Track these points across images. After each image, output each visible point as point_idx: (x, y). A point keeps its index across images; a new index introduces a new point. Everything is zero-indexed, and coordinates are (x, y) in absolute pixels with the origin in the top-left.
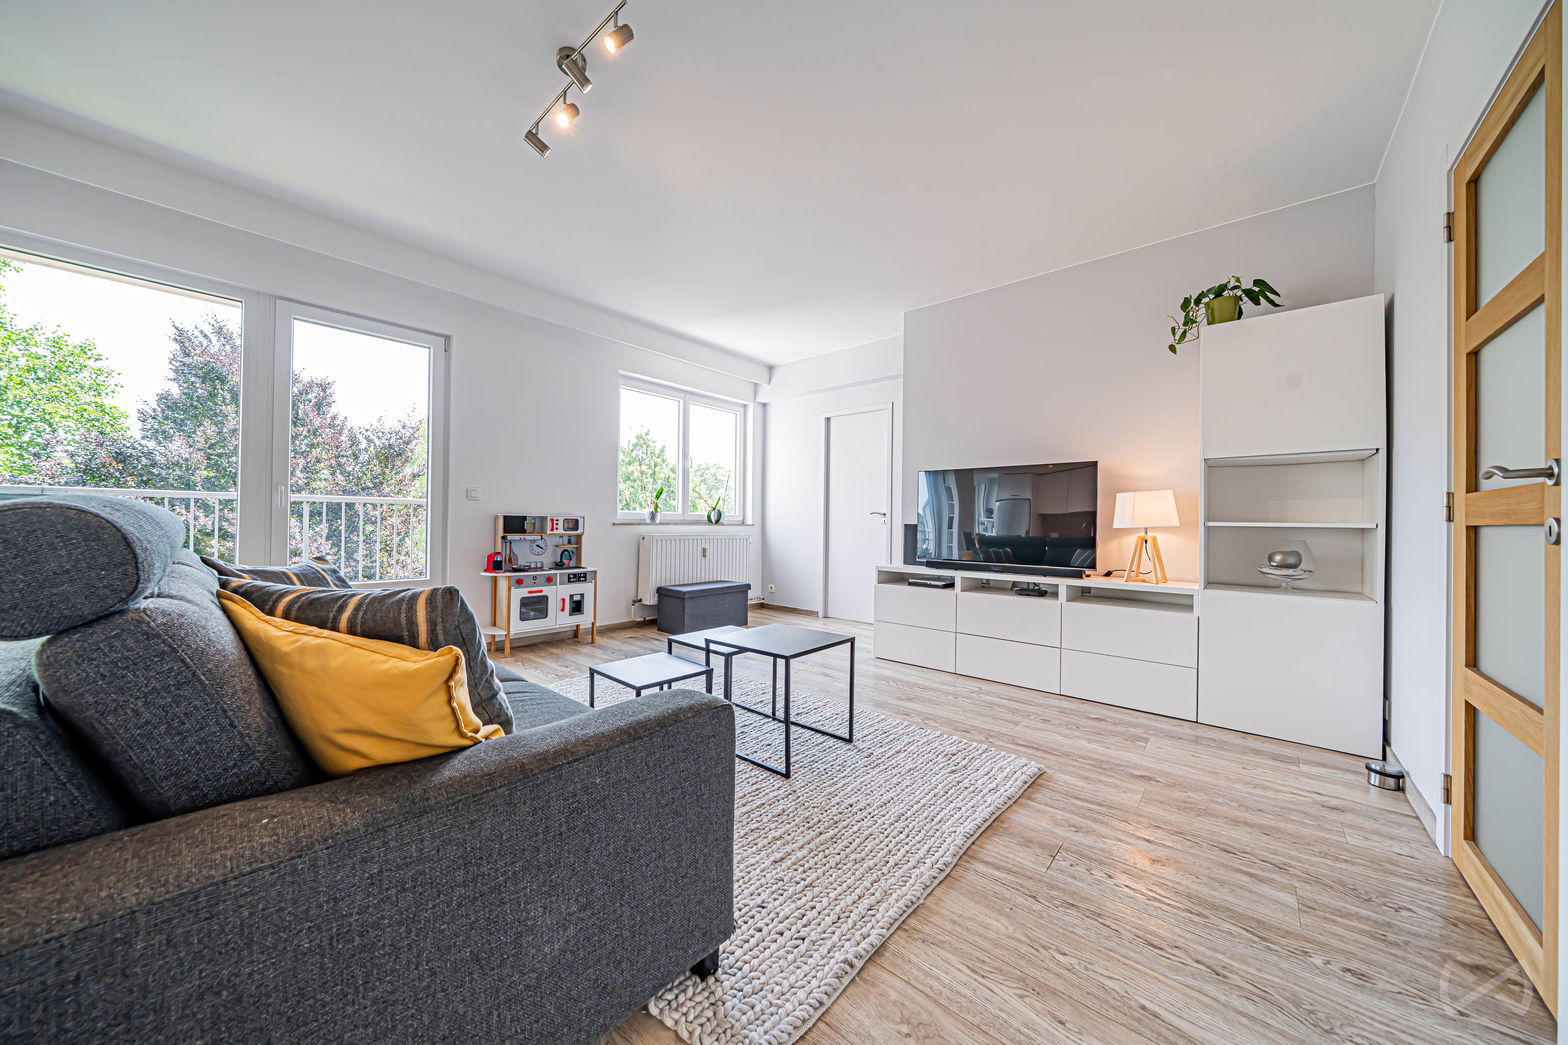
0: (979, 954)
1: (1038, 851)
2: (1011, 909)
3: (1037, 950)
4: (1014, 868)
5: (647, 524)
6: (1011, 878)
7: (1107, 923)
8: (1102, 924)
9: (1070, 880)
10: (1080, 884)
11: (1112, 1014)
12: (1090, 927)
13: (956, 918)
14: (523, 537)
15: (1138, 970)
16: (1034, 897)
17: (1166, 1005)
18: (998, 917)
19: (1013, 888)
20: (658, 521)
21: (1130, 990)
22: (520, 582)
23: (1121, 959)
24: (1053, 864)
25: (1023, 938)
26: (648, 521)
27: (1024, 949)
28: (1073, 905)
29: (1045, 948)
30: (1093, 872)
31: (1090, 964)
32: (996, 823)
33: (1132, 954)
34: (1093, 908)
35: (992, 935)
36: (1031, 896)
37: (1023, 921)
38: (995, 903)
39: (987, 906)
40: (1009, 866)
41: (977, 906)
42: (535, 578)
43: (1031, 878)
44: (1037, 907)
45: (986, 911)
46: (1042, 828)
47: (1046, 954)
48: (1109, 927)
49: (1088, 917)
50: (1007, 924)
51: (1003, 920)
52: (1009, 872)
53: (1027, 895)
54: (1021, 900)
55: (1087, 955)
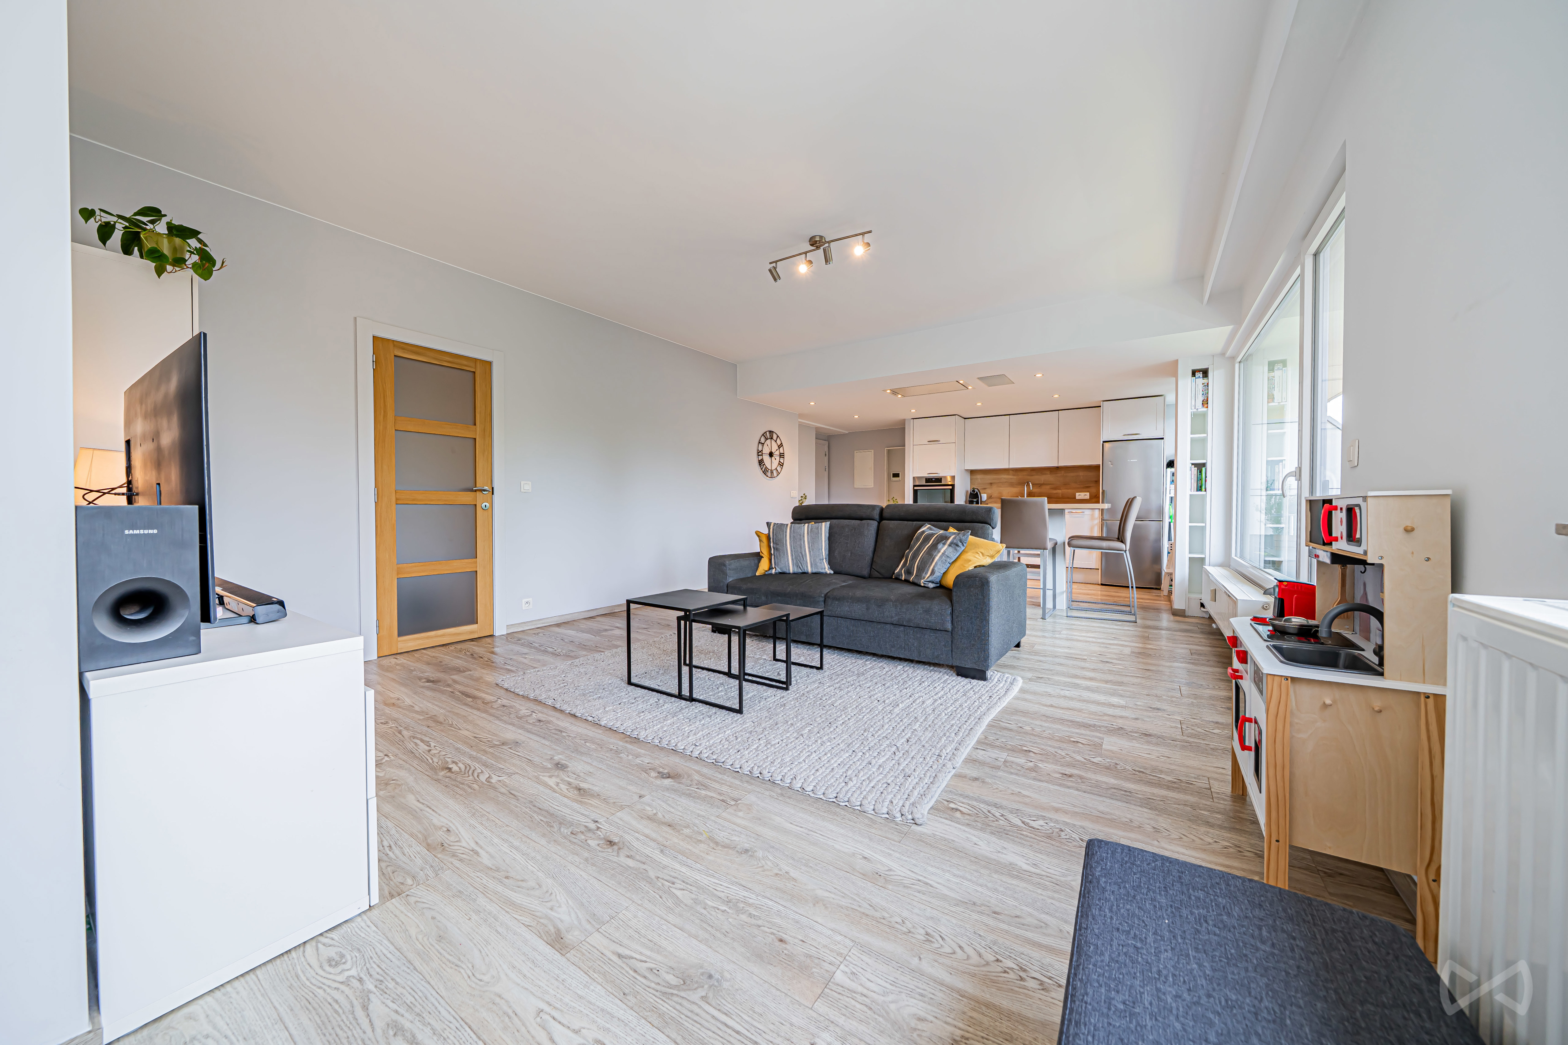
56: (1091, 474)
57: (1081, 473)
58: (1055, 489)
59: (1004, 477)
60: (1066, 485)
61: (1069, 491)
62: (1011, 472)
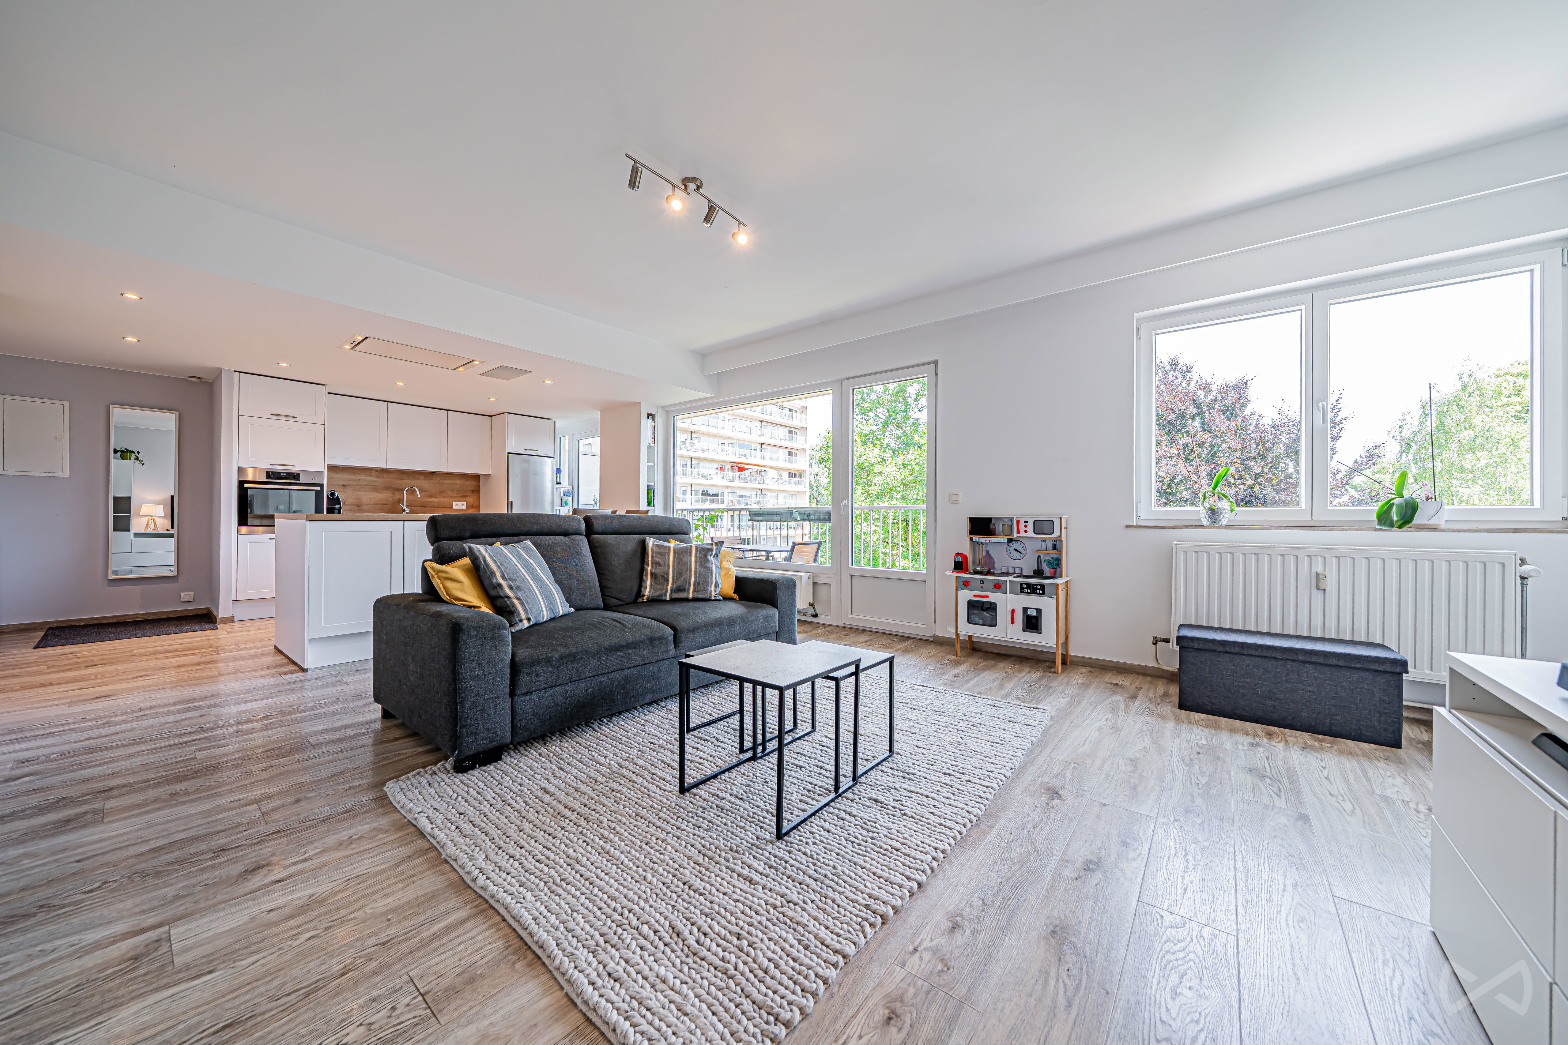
0: (367, 883)
1: (445, 982)
2: (389, 920)
3: (333, 921)
4: (436, 944)
5: (1202, 527)
6: (426, 934)
7: (293, 996)
8: (298, 990)
9: (375, 993)
10: (361, 1001)
11: (237, 946)
12: (308, 976)
13: (414, 879)
14: (988, 539)
15: (232, 992)
16: (384, 944)
17: (189, 992)
18: (389, 907)
19: (411, 931)
20: (1224, 522)
21: (232, 971)
22: (966, 584)
23: (255, 984)
24: (413, 988)
25: (352, 916)
26: (1205, 522)
27: (343, 912)
28: (343, 974)
29: (327, 929)
30: (362, 1029)
31: (281, 954)
32: (530, 956)
33: (247, 997)
34: (320, 993)
35: (376, 896)
36: (388, 941)
37: (368, 923)
38: (406, 911)
39: (408, 903)
40: (444, 941)
41: (415, 896)
42: (982, 582)
43: (411, 953)
44: (372, 941)
45: (403, 901)
46: (488, 1011)
47: (323, 926)
48: (289, 995)
49: (317, 981)
50: (376, 910)
51: (385, 909)
52: (436, 936)
53: (392, 939)
54: (392, 931)
55: (289, 956)
56: (471, 484)
57: (458, 482)
58: (430, 496)
59: (364, 478)
60: (442, 492)
61: (446, 500)
62: (374, 473)
